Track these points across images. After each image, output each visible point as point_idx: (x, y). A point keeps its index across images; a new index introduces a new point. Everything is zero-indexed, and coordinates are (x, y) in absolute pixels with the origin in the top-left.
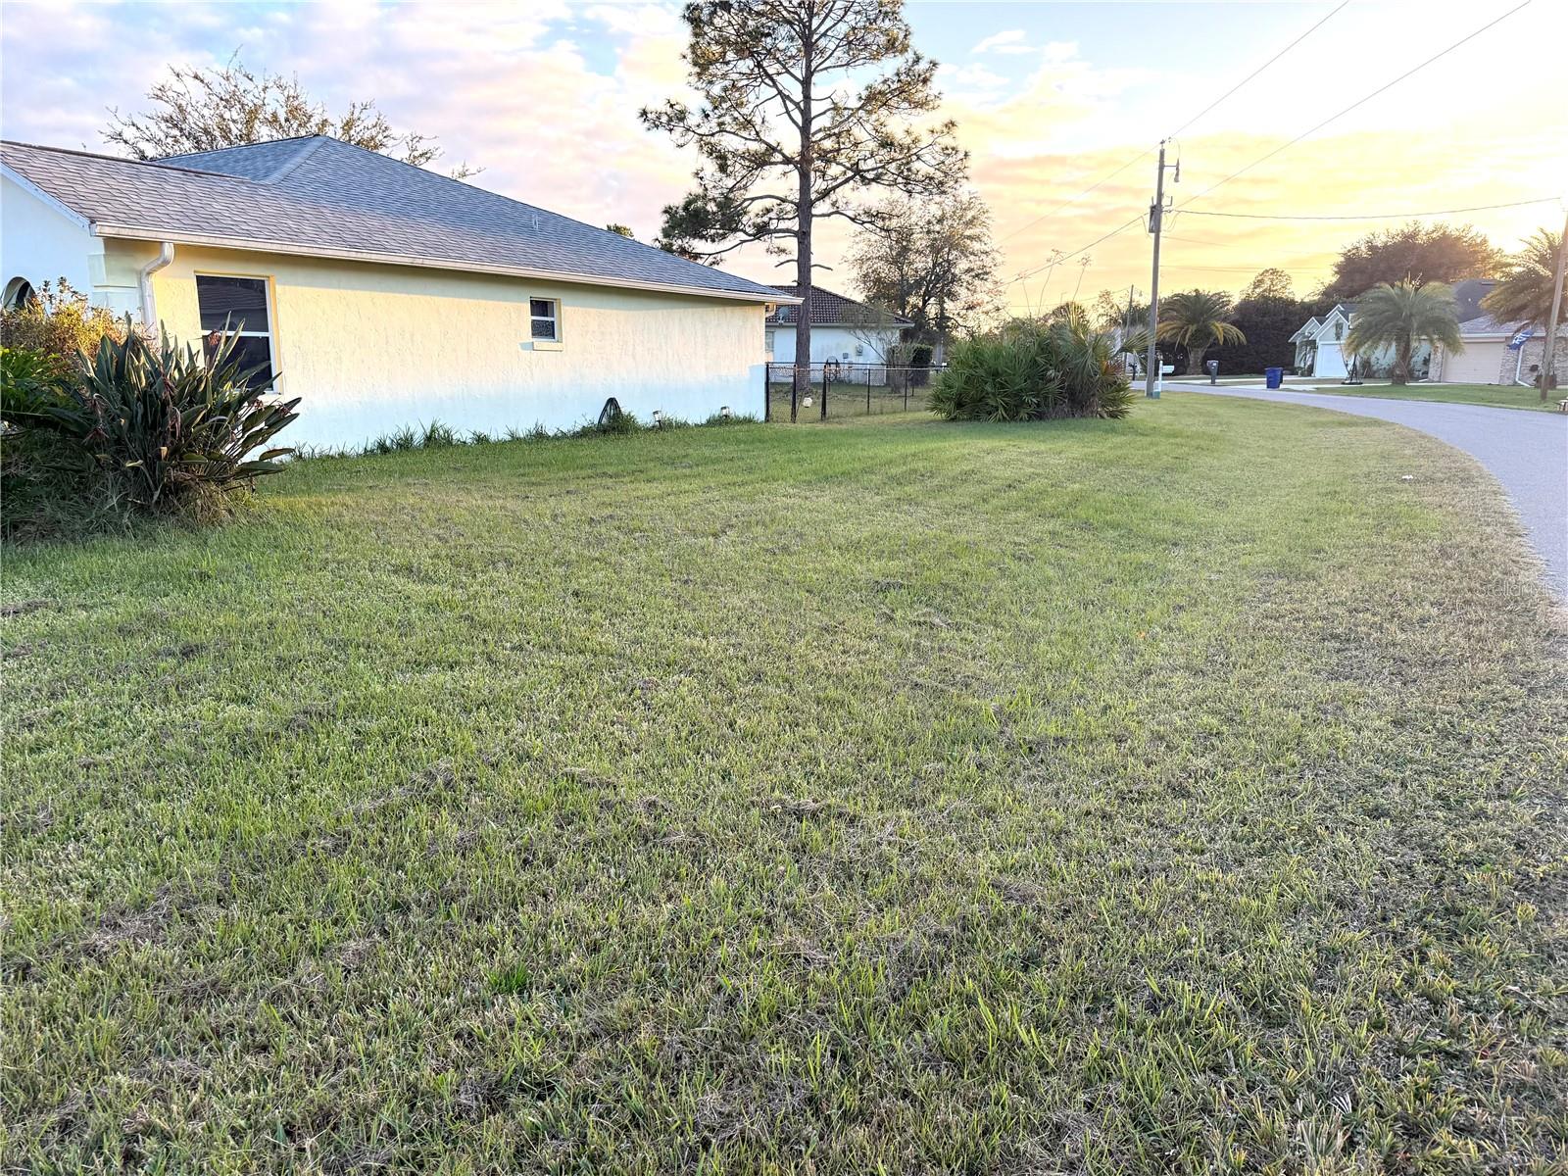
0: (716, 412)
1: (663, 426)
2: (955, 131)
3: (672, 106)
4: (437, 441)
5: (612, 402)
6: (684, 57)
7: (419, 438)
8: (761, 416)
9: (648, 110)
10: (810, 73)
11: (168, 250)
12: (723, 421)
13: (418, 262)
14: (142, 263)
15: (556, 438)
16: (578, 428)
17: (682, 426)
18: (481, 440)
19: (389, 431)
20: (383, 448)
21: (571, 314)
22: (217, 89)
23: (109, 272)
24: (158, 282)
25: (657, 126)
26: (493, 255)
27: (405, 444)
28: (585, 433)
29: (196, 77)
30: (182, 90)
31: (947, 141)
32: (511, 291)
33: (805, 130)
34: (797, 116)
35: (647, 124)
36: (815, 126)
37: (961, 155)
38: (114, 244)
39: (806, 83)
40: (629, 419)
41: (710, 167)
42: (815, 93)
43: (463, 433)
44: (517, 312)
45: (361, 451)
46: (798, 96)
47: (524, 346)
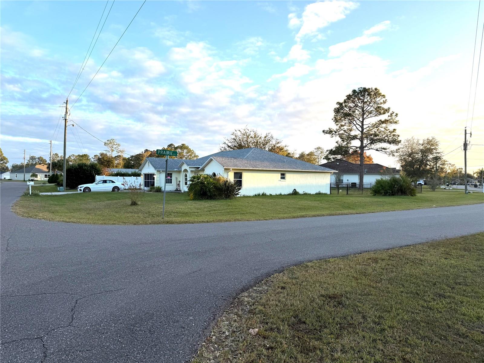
0: (317, 192)
1: (305, 194)
2: (396, 131)
3: (330, 129)
4: (264, 195)
5: (295, 189)
6: (333, 119)
7: (261, 194)
8: (329, 193)
9: (325, 130)
10: (363, 120)
11: (231, 169)
12: (319, 194)
13: (262, 169)
14: (228, 171)
15: (284, 195)
16: (288, 194)
17: (310, 194)
18: (271, 195)
19: (257, 193)
20: (256, 195)
21: (288, 176)
22: (242, 132)
23: (224, 172)
24: (229, 173)
25: (327, 133)
26: (275, 167)
27: (259, 195)
28: (289, 194)
29: (239, 131)
30: (236, 133)
31: (393, 133)
32: (278, 172)
33: (362, 132)
34: (360, 129)
35: (324, 133)
36: (365, 131)
37: (397, 136)
38: (225, 169)
39: (362, 122)
40: (298, 193)
41: (340, 140)
42: (364, 123)
43: (268, 194)
44: (279, 175)
45: (252, 196)
46: (361, 125)
47: (279, 181)
